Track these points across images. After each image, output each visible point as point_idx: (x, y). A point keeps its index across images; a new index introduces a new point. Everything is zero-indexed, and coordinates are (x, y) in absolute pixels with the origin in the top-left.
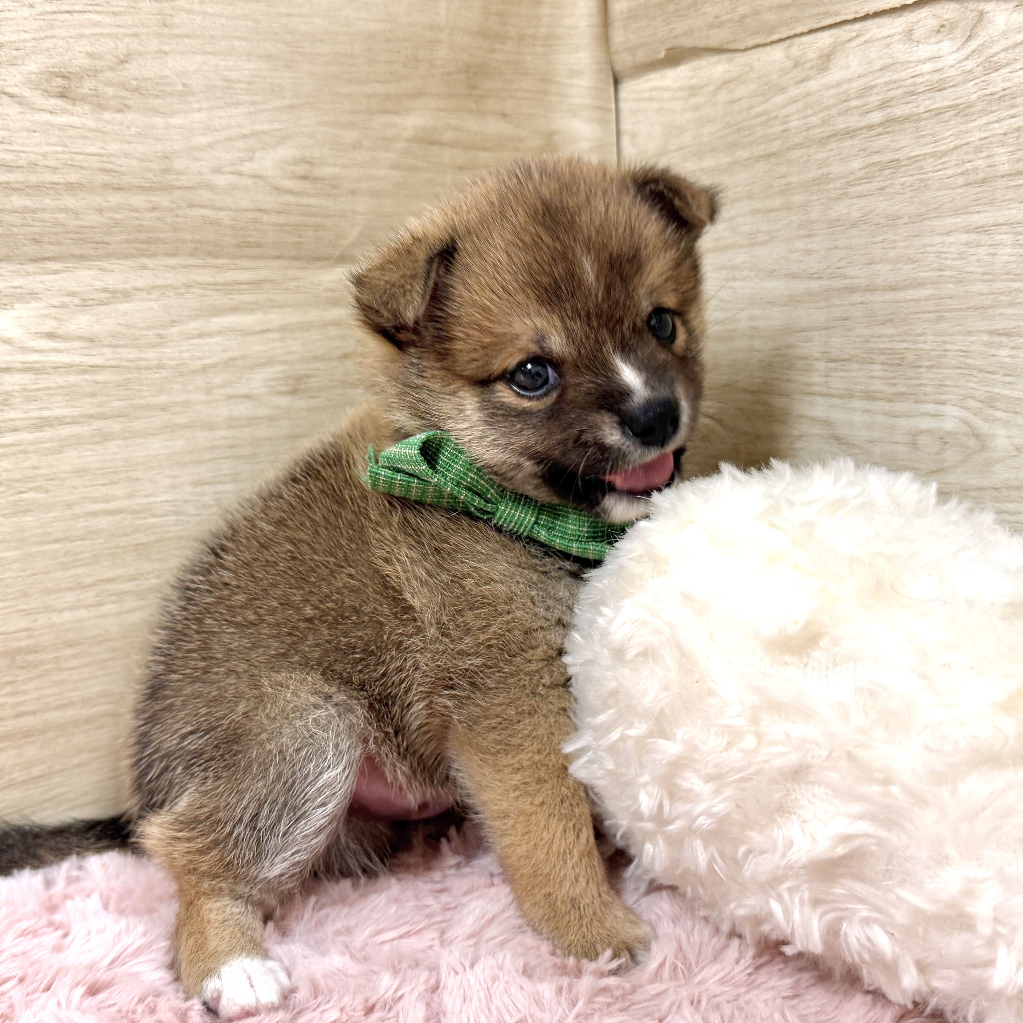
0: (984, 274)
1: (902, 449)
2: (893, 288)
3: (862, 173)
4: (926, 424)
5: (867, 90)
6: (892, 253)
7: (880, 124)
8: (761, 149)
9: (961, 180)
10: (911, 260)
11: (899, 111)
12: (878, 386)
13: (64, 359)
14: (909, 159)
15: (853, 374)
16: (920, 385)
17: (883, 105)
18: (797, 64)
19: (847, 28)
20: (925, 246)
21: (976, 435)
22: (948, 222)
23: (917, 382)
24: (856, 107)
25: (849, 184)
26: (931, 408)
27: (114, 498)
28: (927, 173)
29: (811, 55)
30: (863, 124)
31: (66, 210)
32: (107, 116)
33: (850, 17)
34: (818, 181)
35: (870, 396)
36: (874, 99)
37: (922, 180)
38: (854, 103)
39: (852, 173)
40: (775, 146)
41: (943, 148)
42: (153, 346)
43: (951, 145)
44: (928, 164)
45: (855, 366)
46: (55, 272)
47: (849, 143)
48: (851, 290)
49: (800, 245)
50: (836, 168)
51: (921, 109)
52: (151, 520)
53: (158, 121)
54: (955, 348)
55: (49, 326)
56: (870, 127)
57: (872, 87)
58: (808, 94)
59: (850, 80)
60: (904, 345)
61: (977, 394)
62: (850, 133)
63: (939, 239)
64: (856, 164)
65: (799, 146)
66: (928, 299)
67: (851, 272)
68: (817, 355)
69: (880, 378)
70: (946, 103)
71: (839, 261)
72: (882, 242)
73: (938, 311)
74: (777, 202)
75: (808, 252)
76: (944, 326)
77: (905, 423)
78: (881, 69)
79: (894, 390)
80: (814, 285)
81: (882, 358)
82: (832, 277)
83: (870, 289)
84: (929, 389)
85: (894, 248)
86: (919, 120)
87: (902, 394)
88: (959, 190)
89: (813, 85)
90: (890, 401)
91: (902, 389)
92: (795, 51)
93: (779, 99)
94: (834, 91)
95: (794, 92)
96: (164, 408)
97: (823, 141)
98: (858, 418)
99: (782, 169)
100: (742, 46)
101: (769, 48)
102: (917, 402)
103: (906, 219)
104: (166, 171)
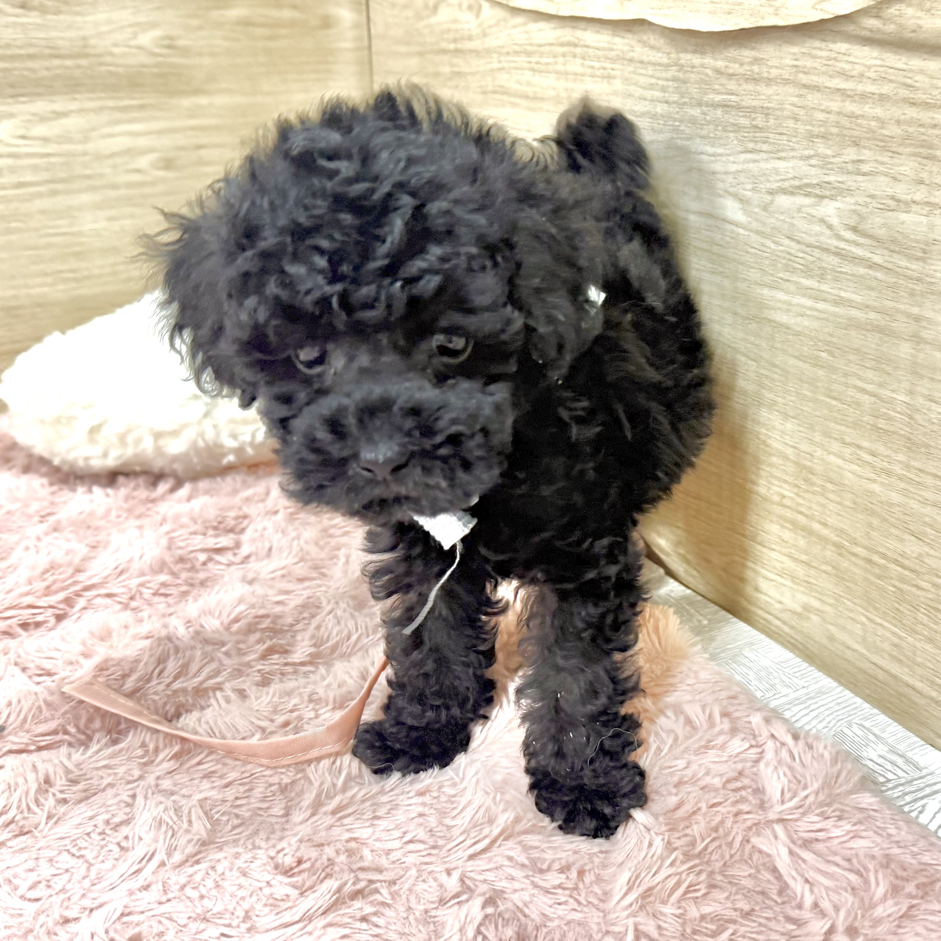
13: (31, 150)
27: (61, 226)
31: (29, 69)
42: (82, 142)
47: (444, 57)
50: (442, 70)
52: (83, 239)
55: (22, 132)
57: (451, 30)
58: (431, 25)
65: (429, 52)
70: (473, 48)
89: (432, 20)
93: (422, 24)
96: (89, 177)
104: (85, 46)
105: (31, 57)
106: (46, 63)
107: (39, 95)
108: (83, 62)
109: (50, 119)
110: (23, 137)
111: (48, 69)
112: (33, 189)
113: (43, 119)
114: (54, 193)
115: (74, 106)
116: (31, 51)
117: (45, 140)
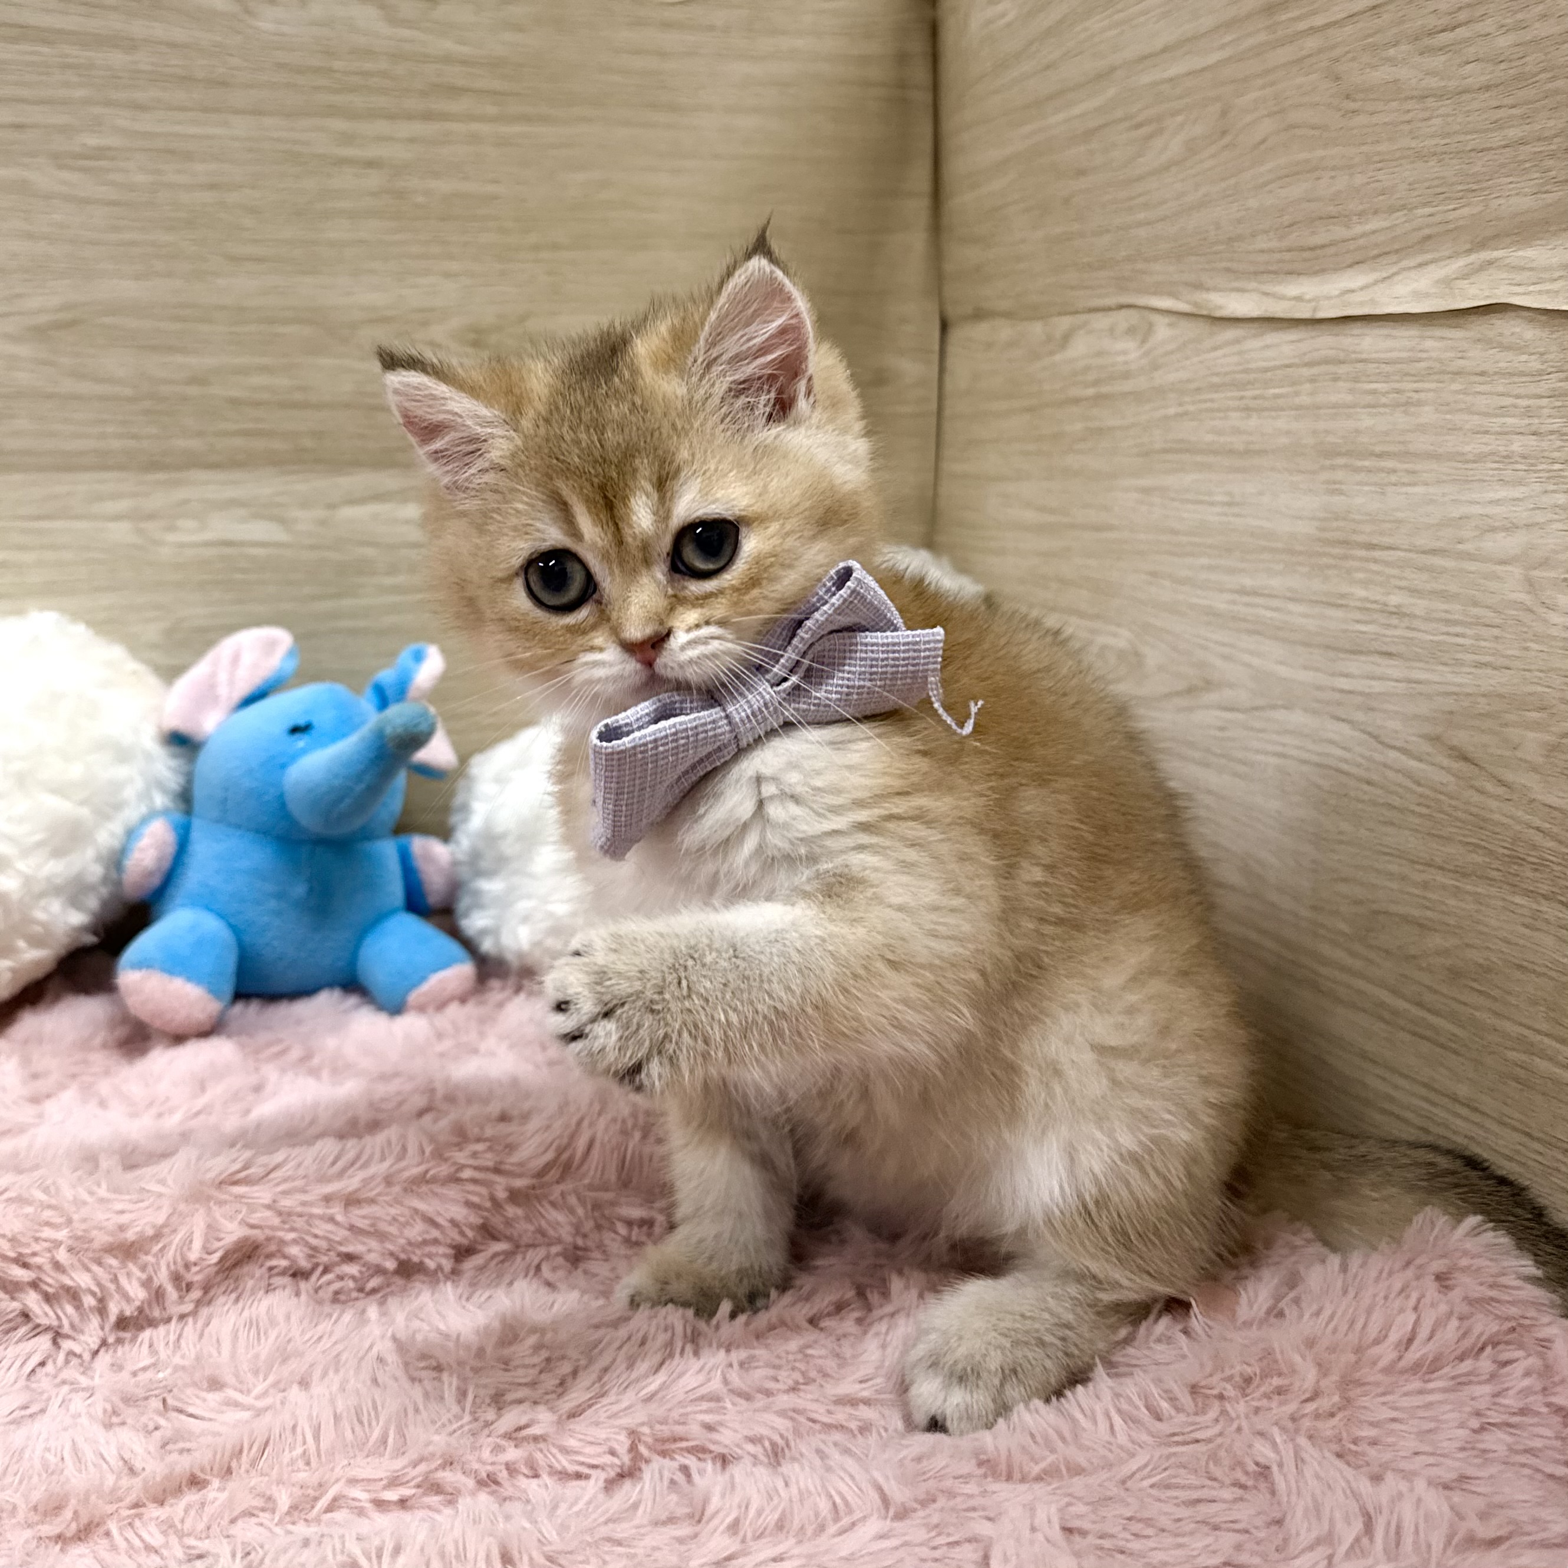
0: (1145, 526)
2: (1096, 529)
3: (1081, 434)
4: (1110, 641)
5: (1087, 369)
6: (1096, 501)
7: (1094, 398)
8: (1027, 403)
9: (1136, 451)
10: (1106, 509)
11: (1105, 389)
14: (1109, 428)
15: (1071, 595)
16: (1108, 609)
17: (1096, 383)
18: (1049, 339)
19: (1080, 316)
20: (1114, 499)
21: (1137, 654)
22: (1128, 482)
23: (1106, 606)
24: (1080, 382)
25: (1075, 442)
26: (1112, 628)
28: (1117, 441)
29: (1058, 333)
30: (1084, 395)
34: (1057, 436)
36: (1091, 377)
37: (1115, 447)
38: (1079, 378)
39: (1076, 433)
40: (1034, 402)
41: (1126, 423)
43: (1131, 422)
44: (1118, 434)
45: (1072, 589)
47: (1075, 409)
48: (1073, 527)
49: (1045, 484)
50: (1067, 428)
51: (1116, 391)
54: (1128, 582)
56: (1088, 399)
57: (1090, 367)
58: (1055, 365)
59: (1078, 360)
60: (1100, 576)
61: (1139, 621)
62: (1075, 401)
63: (1121, 495)
64: (1079, 427)
65: (1047, 405)
66: (1114, 540)
67: (1073, 511)
68: (1052, 577)
69: (1086, 600)
70: (1129, 389)
71: (1066, 501)
72: (1091, 491)
73: (1119, 551)
74: (1033, 447)
75: (1050, 492)
76: (1121, 564)
78: (1095, 355)
79: (1093, 611)
80: (1052, 518)
81: (1087, 584)
82: (1063, 514)
83: (1083, 527)
84: (1112, 613)
85: (1097, 497)
86: (1116, 399)
87: (1098, 615)
88: (1134, 458)
89: (1058, 357)
90: (1091, 620)
91: (1098, 611)
92: (1049, 328)
93: (1038, 365)
94: (1068, 367)
95: (1047, 362)
97: (1061, 404)
99: (1037, 422)
100: (1019, 316)
102: (1106, 622)
103: (1104, 476)
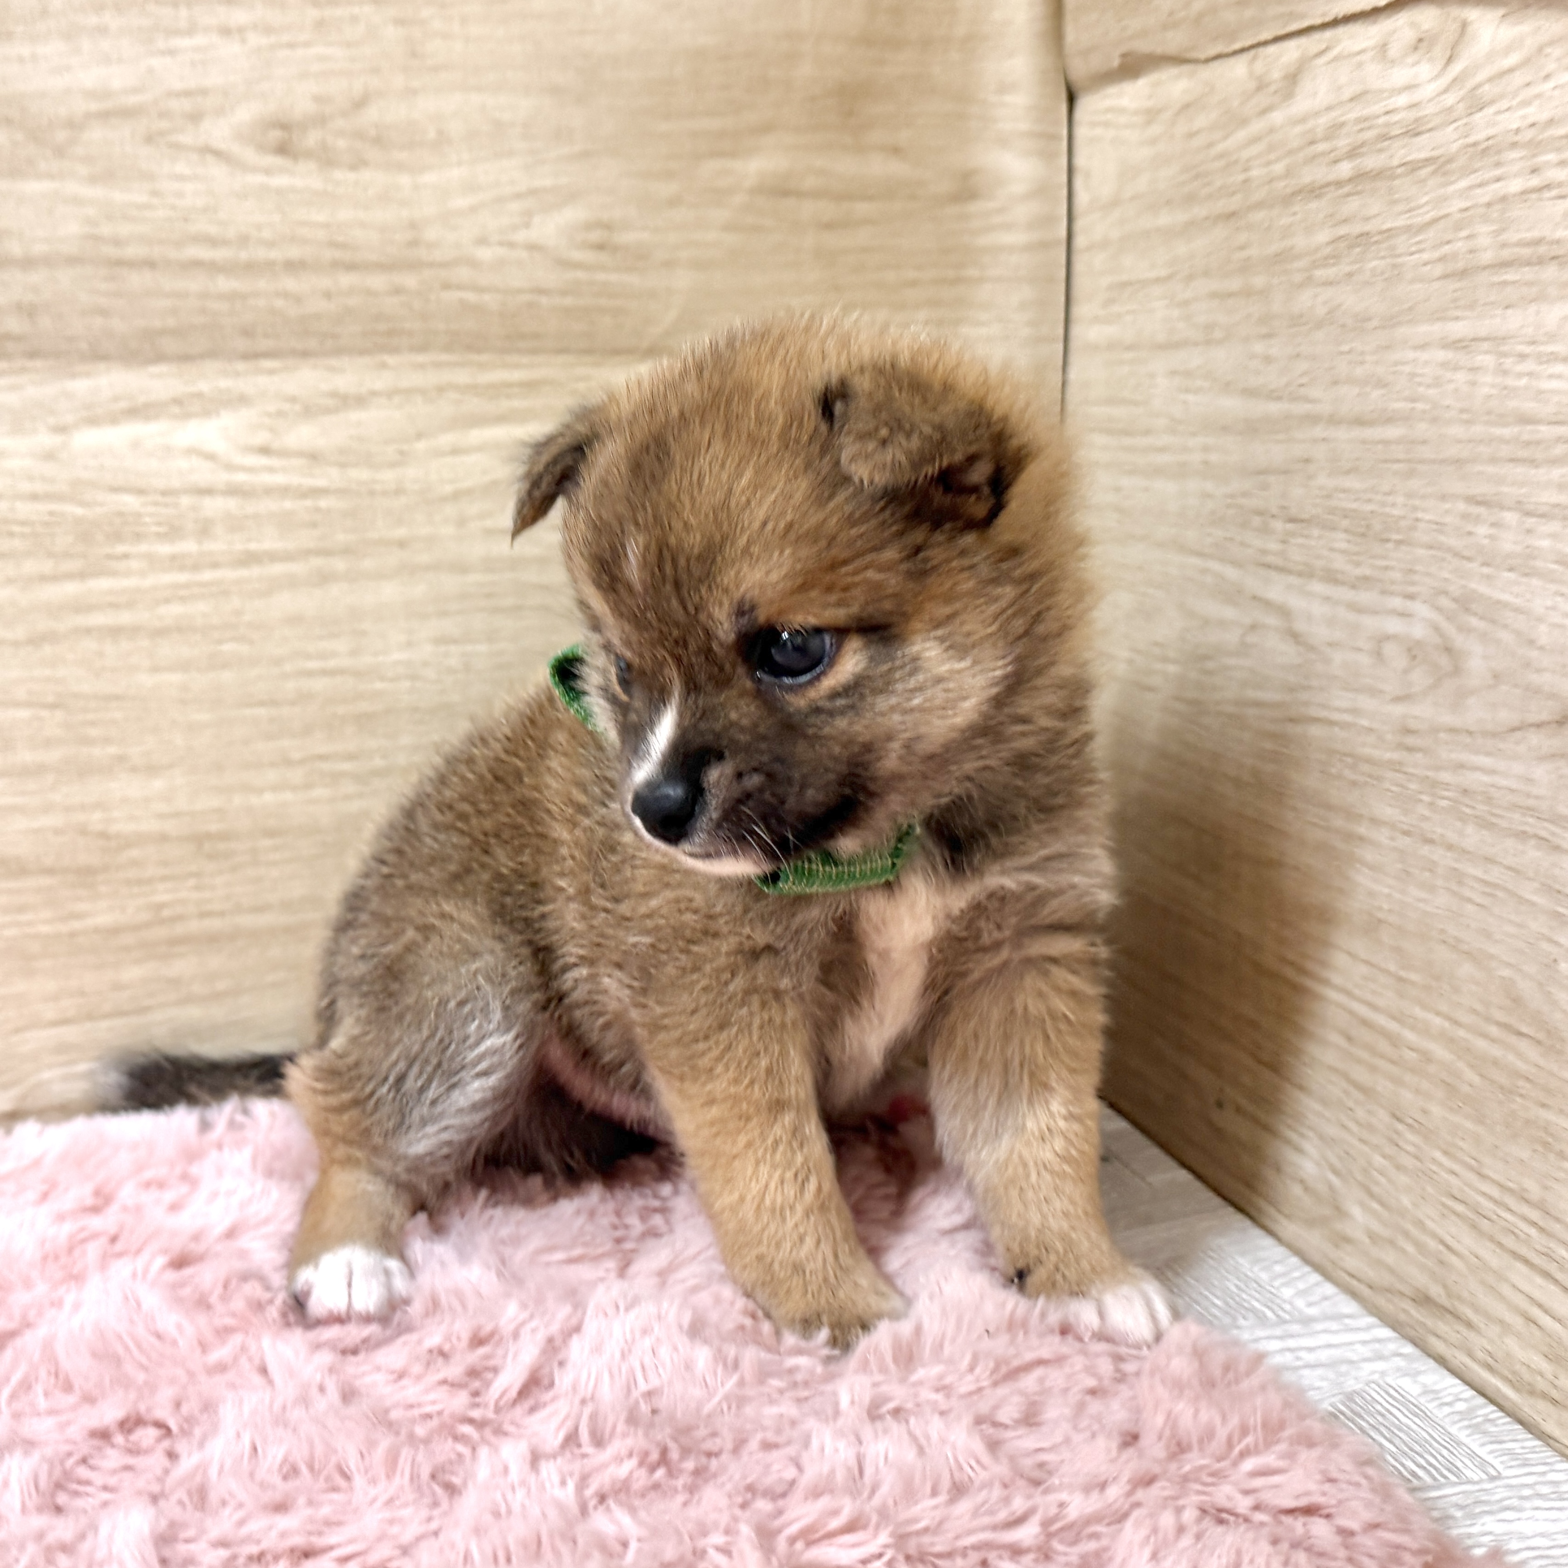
0: (1462, 411)
1: (1365, 660)
2: (1360, 421)
3: (1328, 250)
4: (1394, 626)
5: (1335, 128)
6: (1359, 371)
7: (1350, 180)
8: (1222, 205)
9: (1439, 270)
10: (1381, 384)
11: (1371, 162)
12: (1339, 563)
13: (279, 479)
14: (1381, 232)
15: (1313, 543)
16: (1386, 568)
17: (1353, 153)
18: (1261, 86)
19: (1317, 36)
20: (1396, 364)
21: (1448, 650)
22: (1424, 330)
23: (1384, 563)
24: (1323, 154)
25: (1315, 265)
26: (1397, 602)
27: (333, 654)
28: (1399, 256)
29: (1276, 75)
30: (1331, 177)
31: (285, 295)
32: (339, 174)
33: (1318, 21)
34: (1281, 258)
35: (1332, 577)
36: (1343, 143)
37: (1394, 266)
38: (1321, 147)
39: (1317, 249)
40: (1234, 203)
41: (1418, 220)
42: (393, 465)
43: (1428, 217)
44: (1402, 243)
45: (1316, 532)
46: (271, 372)
47: (1313, 205)
48: (1313, 419)
49: (1259, 348)
50: (1300, 242)
51: (1395, 162)
52: (379, 685)
53: (404, 180)
54: (1428, 517)
55: (261, 438)
56: (1339, 184)
57: (1342, 124)
58: (1272, 131)
59: (1317, 114)
60: (1369, 507)
61: (1451, 588)
62: (1314, 191)
63: (1411, 355)
64: (1323, 236)
65: (1259, 205)
66: (1399, 441)
67: (1315, 392)
68: (1274, 511)
69: (1343, 552)
70: (1423, 155)
71: (1301, 375)
72: (1349, 352)
73: (1409, 461)
74: (1235, 284)
75: (1268, 359)
76: (1414, 484)
77: (1369, 622)
78: (1352, 100)
79: (1359, 572)
80: (1274, 408)
81: (1345, 523)
82: (1294, 398)
83: (1334, 420)
84: (1397, 575)
85: (1362, 363)
86: (1394, 177)
87: (1366, 579)
88: (1436, 285)
89: (1277, 117)
90: (1353, 587)
91: (1368, 572)
92: (1259, 67)
93: (1241, 135)
94: (1298, 129)
95: (1257, 126)
96: (402, 544)
97: (1287, 200)
98: (1318, 609)
99: (1242, 238)
100: (1202, 56)
101: (1232, 61)
102: (1384, 592)
103: (1375, 323)
104: (414, 243)
105: (293, 267)
106: (325, 282)
107: (305, 354)
108: (410, 281)
109: (328, 411)
110: (265, 451)
111: (328, 295)
112: (278, 569)
113: (309, 411)
114: (324, 578)
115: (381, 381)
116: (294, 252)
117: (314, 457)
